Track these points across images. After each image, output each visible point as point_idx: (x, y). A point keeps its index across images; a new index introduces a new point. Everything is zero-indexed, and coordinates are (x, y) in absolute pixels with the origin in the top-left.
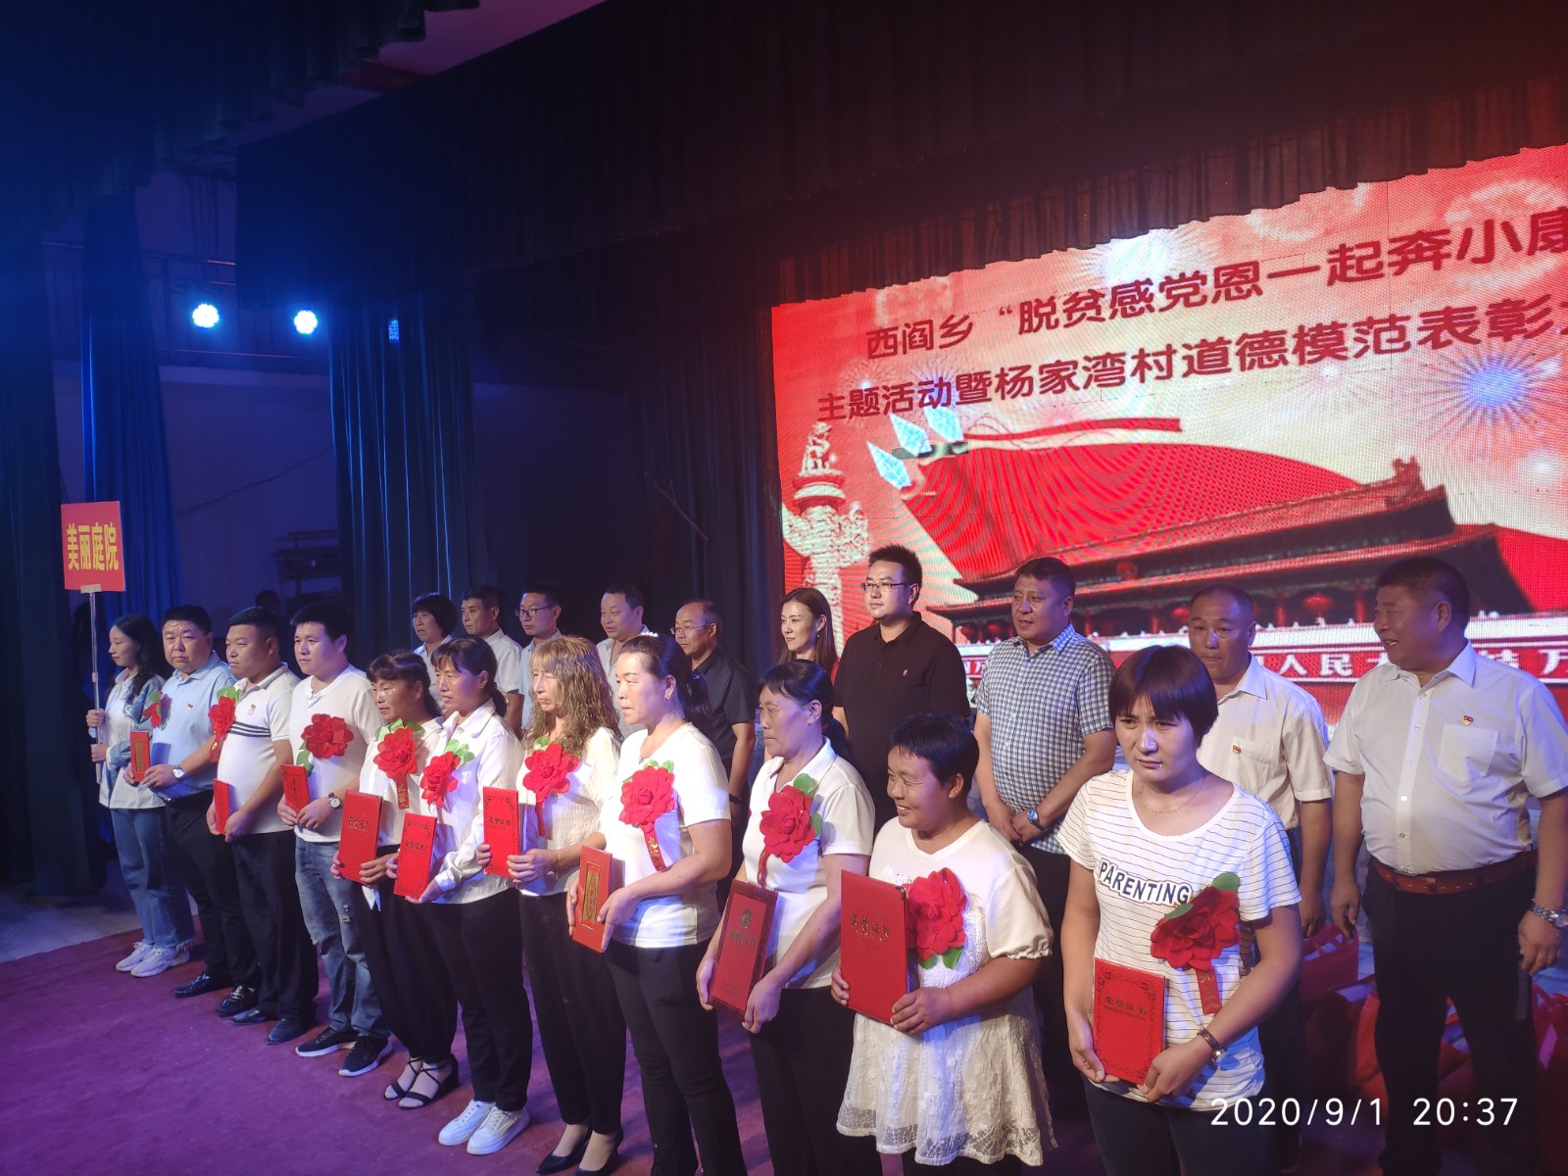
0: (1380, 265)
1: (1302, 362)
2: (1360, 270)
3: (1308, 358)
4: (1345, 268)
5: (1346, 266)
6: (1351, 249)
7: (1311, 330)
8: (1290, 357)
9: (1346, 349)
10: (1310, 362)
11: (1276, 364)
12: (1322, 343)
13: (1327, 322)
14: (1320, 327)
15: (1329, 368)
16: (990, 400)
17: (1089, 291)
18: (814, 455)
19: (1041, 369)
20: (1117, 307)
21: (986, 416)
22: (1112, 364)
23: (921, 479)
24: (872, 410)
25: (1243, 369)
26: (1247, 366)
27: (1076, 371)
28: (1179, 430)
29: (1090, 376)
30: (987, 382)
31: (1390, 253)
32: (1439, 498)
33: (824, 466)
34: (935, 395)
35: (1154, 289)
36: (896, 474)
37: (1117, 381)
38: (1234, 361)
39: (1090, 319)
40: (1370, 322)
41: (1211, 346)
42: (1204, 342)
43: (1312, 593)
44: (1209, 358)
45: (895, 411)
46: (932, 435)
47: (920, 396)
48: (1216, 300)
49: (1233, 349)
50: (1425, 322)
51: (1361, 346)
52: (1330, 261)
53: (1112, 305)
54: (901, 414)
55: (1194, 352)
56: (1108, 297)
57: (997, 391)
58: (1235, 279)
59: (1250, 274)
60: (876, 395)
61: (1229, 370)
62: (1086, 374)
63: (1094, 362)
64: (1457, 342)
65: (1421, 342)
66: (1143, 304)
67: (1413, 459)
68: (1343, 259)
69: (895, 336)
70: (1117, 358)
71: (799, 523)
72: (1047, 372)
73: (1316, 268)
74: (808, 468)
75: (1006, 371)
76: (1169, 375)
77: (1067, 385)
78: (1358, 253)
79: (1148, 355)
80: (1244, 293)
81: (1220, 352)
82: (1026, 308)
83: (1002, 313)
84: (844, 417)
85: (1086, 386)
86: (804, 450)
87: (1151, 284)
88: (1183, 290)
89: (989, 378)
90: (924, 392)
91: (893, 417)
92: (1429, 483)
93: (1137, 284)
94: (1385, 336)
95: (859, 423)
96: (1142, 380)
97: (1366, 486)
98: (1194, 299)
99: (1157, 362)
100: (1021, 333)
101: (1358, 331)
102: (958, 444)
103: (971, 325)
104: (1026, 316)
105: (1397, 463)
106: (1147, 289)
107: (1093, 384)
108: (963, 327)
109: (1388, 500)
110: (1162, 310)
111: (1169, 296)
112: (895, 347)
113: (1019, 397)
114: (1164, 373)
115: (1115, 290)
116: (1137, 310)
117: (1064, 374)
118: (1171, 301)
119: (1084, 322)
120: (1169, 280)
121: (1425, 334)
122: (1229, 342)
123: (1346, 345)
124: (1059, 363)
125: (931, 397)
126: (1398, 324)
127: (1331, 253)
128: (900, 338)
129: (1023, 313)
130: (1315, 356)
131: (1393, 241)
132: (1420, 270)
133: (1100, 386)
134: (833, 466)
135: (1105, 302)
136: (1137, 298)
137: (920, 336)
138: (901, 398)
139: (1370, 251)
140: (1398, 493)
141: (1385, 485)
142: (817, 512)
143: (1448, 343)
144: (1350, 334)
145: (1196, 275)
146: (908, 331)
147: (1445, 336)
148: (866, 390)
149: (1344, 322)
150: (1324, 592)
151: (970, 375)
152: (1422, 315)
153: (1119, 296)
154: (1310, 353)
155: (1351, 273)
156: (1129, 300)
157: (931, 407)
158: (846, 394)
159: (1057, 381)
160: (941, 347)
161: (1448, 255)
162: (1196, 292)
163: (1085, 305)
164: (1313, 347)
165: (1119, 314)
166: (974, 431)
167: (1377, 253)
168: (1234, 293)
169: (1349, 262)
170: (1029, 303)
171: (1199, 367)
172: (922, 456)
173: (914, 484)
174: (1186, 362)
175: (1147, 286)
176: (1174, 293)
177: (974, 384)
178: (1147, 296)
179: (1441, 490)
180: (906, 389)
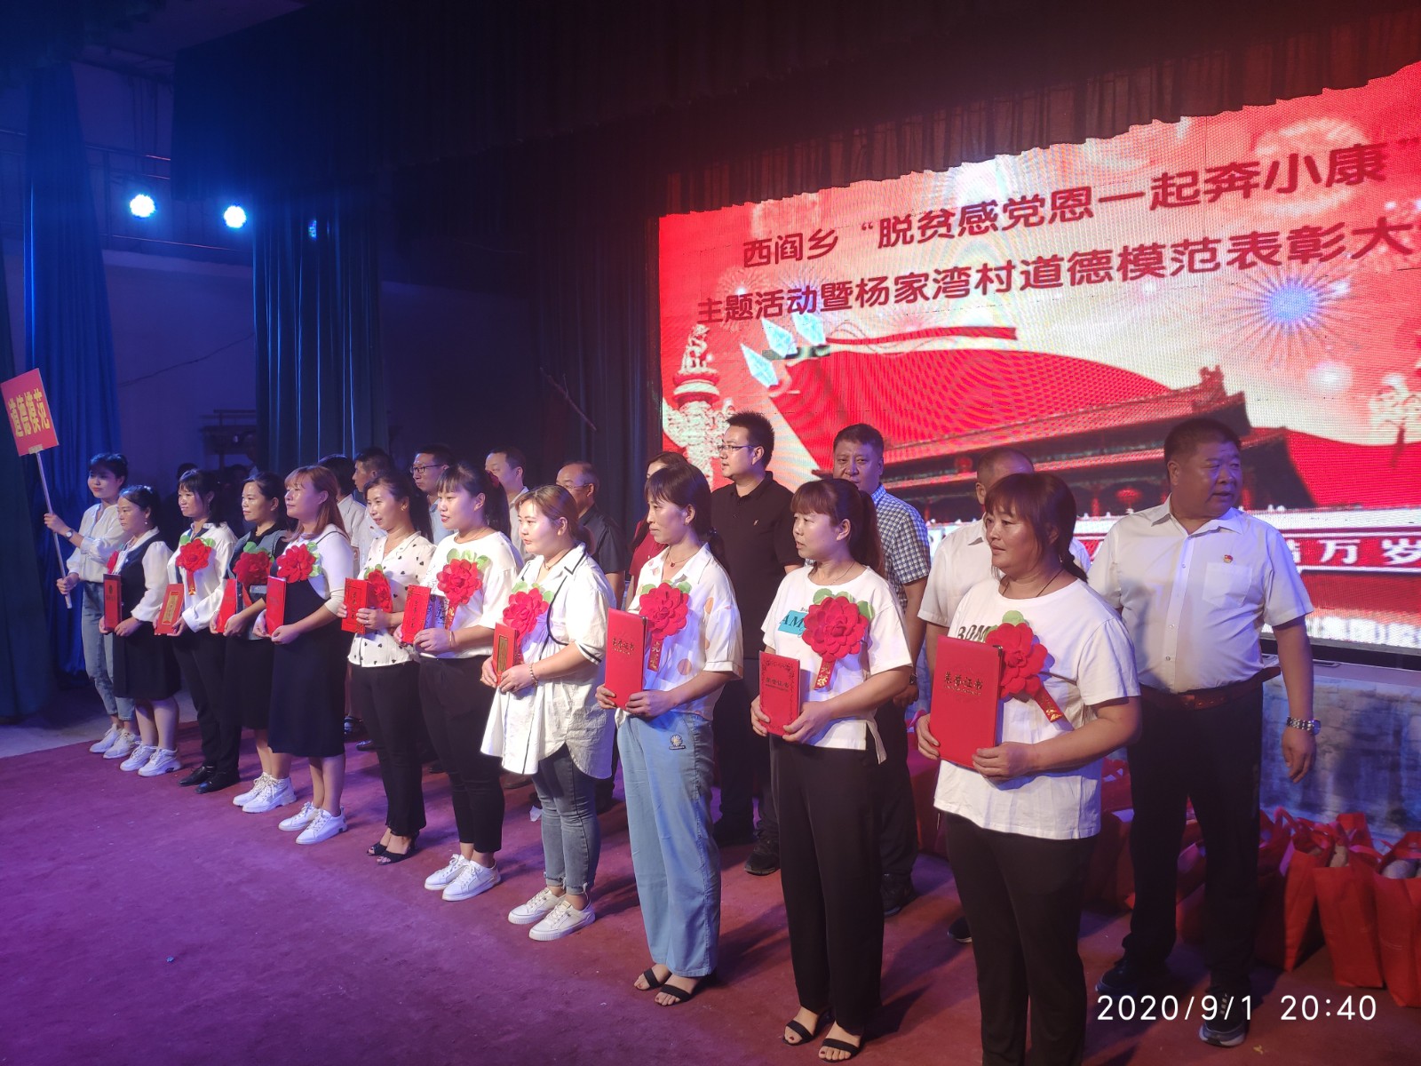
0: (1197, 193)
1: (1125, 278)
2: (1179, 196)
3: (1130, 275)
4: (1166, 194)
5: (1167, 193)
6: (1172, 178)
7: (1134, 250)
8: (1116, 275)
9: (1163, 268)
10: (1132, 279)
11: (1102, 280)
12: (1144, 261)
13: (1148, 243)
14: (1142, 248)
15: (1149, 284)
16: (850, 307)
17: (942, 210)
18: (692, 354)
19: (897, 281)
20: (965, 225)
21: (847, 322)
22: (959, 277)
23: (788, 379)
24: (746, 315)
25: (1073, 283)
26: (1077, 281)
27: (927, 283)
28: (1015, 338)
29: (940, 288)
30: (849, 291)
31: (1207, 181)
32: (1239, 402)
33: (701, 365)
34: (802, 302)
35: (998, 210)
36: (765, 373)
37: (963, 292)
38: (1065, 277)
39: (941, 236)
40: (1186, 244)
41: (1047, 263)
42: (1040, 258)
43: (1124, 486)
44: (1043, 273)
45: (766, 316)
46: (798, 338)
47: (789, 302)
48: (1052, 220)
49: (1065, 265)
50: (1234, 245)
51: (1178, 265)
52: (1153, 188)
53: (961, 224)
54: (771, 318)
55: (1031, 268)
56: (958, 216)
57: (857, 299)
58: (1070, 203)
59: (1083, 198)
60: (750, 301)
61: (1061, 285)
62: (936, 286)
63: (943, 275)
64: (1261, 264)
65: (1230, 263)
66: (988, 223)
67: (1217, 368)
68: (1165, 187)
69: (768, 247)
70: (963, 271)
71: (677, 416)
72: (902, 283)
73: (1141, 194)
74: (687, 365)
75: (866, 282)
76: (1008, 288)
77: (919, 296)
78: (1178, 181)
79: (991, 270)
80: (1078, 215)
81: (1053, 268)
82: (885, 224)
83: (864, 228)
84: (721, 320)
85: (935, 297)
86: (683, 350)
87: (996, 205)
88: (1024, 211)
89: (851, 288)
90: (793, 299)
91: (765, 322)
92: (1231, 388)
93: (984, 205)
94: (1198, 257)
95: (735, 326)
96: (985, 292)
97: (1177, 391)
98: (1033, 219)
99: (998, 276)
100: (880, 246)
101: (1175, 252)
102: (821, 347)
103: (836, 239)
104: (885, 232)
105: (1204, 371)
106: (992, 210)
107: (942, 295)
108: (829, 240)
109: (1194, 404)
110: (1005, 229)
111: (1011, 217)
112: (768, 257)
113: (876, 306)
114: (1004, 287)
115: (964, 210)
116: (983, 228)
117: (916, 285)
118: (1011, 222)
119: (936, 239)
120: (1012, 202)
121: (1235, 255)
122: (1062, 259)
123: (1164, 264)
124: (912, 275)
125: (798, 304)
126: (1210, 246)
127: (1155, 180)
128: (773, 249)
129: (882, 229)
130: (1138, 273)
131: (1209, 171)
132: (1231, 198)
133: (947, 296)
134: (709, 365)
135: (954, 221)
136: (983, 217)
137: (791, 248)
138: (772, 304)
139: (1188, 180)
140: (1203, 398)
141: (1193, 391)
142: (694, 407)
143: (1253, 264)
144: (1168, 254)
145: (1036, 198)
146: (780, 243)
147: (1250, 257)
148: (741, 296)
149: (1162, 243)
150: (1134, 486)
151: (833, 285)
152: (1232, 239)
153: (967, 216)
154: (1132, 271)
155: (1172, 199)
156: (976, 219)
157: (798, 312)
158: (724, 299)
159: (910, 292)
160: (810, 258)
161: (1257, 185)
162: (1035, 214)
163: (935, 223)
164: (1135, 266)
165: (966, 233)
166: (836, 336)
167: (1195, 182)
168: (1068, 215)
169: (1170, 190)
170: (888, 220)
171: (1035, 281)
172: (789, 357)
173: (781, 383)
174: (1023, 277)
175: (993, 207)
176: (1016, 213)
177: (837, 293)
178: (992, 216)
179: (1240, 397)
180: (777, 296)
